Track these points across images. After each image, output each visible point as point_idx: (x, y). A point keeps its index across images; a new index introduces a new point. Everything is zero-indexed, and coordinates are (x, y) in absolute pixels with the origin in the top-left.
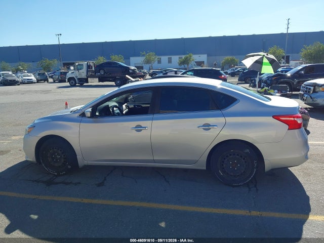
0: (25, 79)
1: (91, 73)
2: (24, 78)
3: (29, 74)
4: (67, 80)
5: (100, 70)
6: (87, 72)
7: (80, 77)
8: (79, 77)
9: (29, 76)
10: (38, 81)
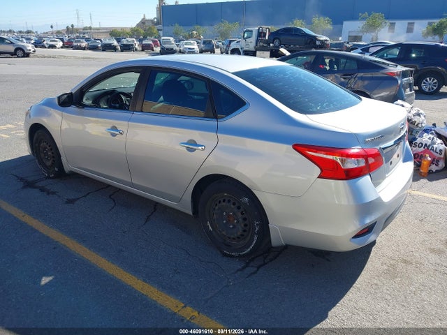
0: (186, 48)
1: (261, 44)
2: (185, 46)
3: (192, 42)
4: (229, 52)
5: (274, 40)
6: (257, 41)
7: (247, 49)
8: (245, 49)
9: (191, 44)
10: (202, 52)
